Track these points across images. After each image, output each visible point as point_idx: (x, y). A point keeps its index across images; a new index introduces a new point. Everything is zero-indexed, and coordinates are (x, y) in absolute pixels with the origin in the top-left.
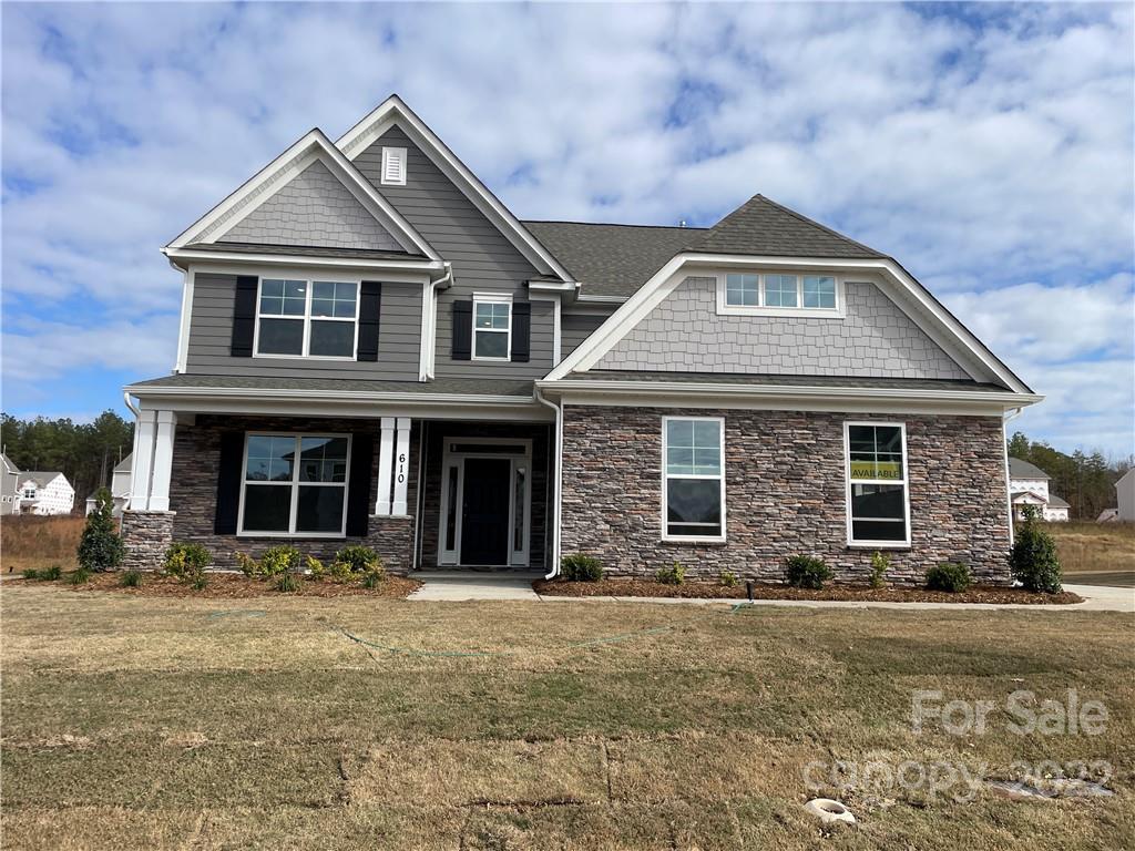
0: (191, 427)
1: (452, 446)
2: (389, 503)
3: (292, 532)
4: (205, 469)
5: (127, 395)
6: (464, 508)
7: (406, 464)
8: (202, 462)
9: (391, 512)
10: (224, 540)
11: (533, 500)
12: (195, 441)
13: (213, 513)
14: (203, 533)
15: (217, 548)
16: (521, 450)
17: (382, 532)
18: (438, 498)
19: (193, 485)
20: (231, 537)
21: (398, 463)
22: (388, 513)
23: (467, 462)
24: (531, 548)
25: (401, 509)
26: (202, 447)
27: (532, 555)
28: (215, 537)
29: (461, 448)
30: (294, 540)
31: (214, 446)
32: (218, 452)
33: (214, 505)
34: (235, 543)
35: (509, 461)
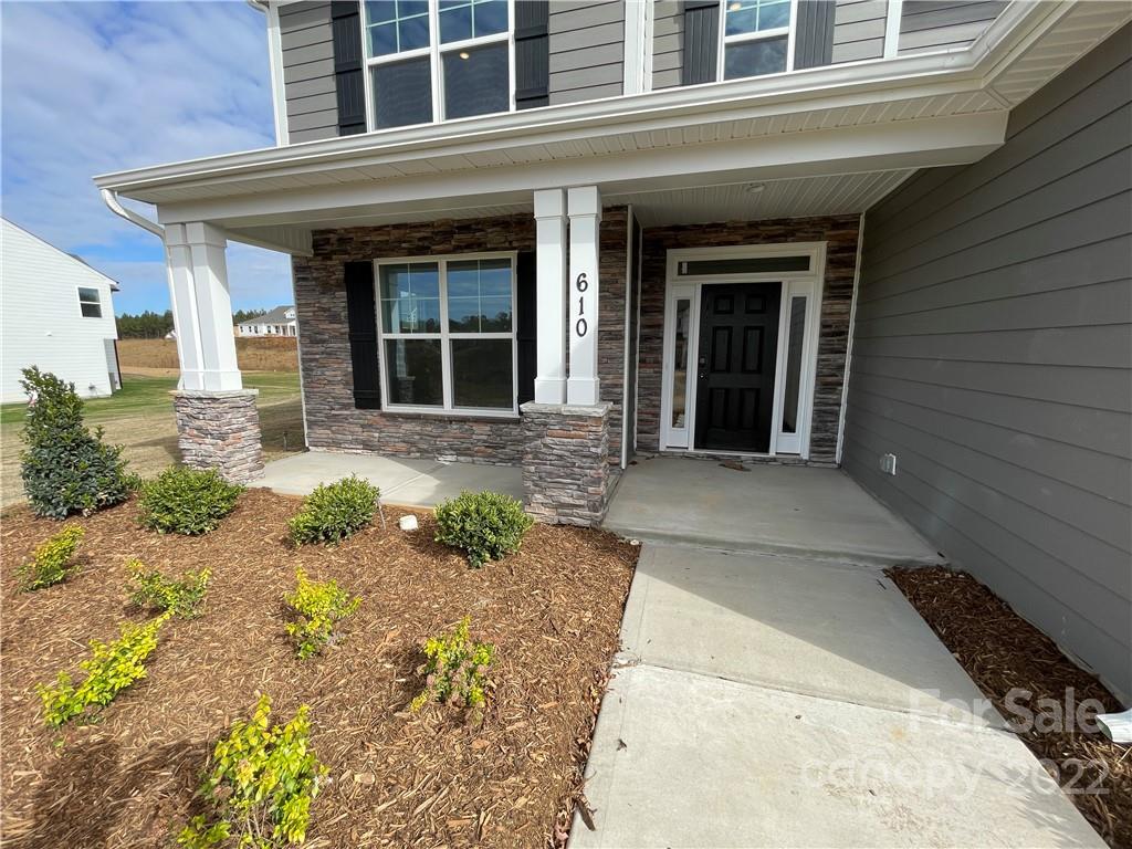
0: (309, 260)
1: (680, 264)
2: (560, 378)
3: (448, 408)
4: (334, 319)
5: (107, 194)
6: (700, 365)
7: (592, 296)
8: (329, 310)
9: (565, 401)
10: (370, 415)
11: (821, 351)
12: (315, 279)
13: (352, 381)
14: (345, 407)
15: (362, 426)
16: (802, 264)
17: (548, 440)
18: (659, 350)
19: (323, 341)
20: (376, 412)
21: (575, 294)
22: (560, 402)
23: (706, 289)
24: (815, 429)
25: (584, 394)
26: (326, 288)
27: (815, 442)
28: (357, 412)
29: (696, 268)
30: (451, 420)
31: (338, 286)
32: (345, 294)
33: (350, 369)
34: (383, 421)
35: (779, 285)
